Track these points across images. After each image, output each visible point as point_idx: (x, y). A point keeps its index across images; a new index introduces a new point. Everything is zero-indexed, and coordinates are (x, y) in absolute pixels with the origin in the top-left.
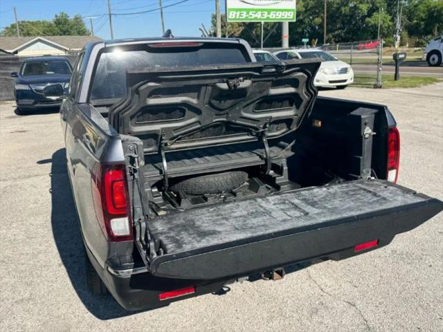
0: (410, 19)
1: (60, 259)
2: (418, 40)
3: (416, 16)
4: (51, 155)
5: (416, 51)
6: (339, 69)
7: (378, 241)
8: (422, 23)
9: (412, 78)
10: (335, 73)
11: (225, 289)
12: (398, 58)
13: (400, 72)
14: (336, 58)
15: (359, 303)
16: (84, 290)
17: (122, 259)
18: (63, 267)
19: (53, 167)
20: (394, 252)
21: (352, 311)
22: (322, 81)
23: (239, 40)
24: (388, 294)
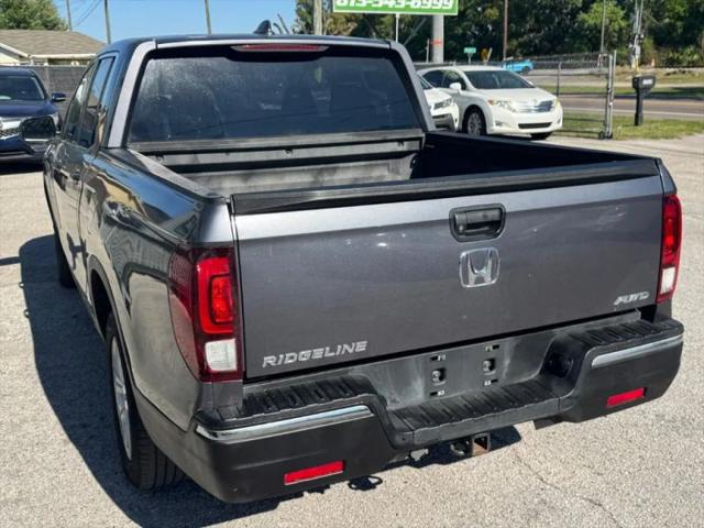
0: (657, 16)
1: (63, 432)
2: (671, 55)
3: (669, 11)
4: (18, 250)
5: (668, 74)
6: (538, 104)
7: (645, 389)
8: (679, 24)
9: (666, 122)
10: (529, 111)
11: (373, 481)
12: (640, 86)
13: (644, 112)
14: (530, 83)
15: (607, 500)
16: (118, 483)
17: (223, 411)
18: (71, 445)
19: (25, 272)
20: (660, 417)
21: (597, 514)
22: (507, 124)
23: (389, 43)
24: (657, 486)
